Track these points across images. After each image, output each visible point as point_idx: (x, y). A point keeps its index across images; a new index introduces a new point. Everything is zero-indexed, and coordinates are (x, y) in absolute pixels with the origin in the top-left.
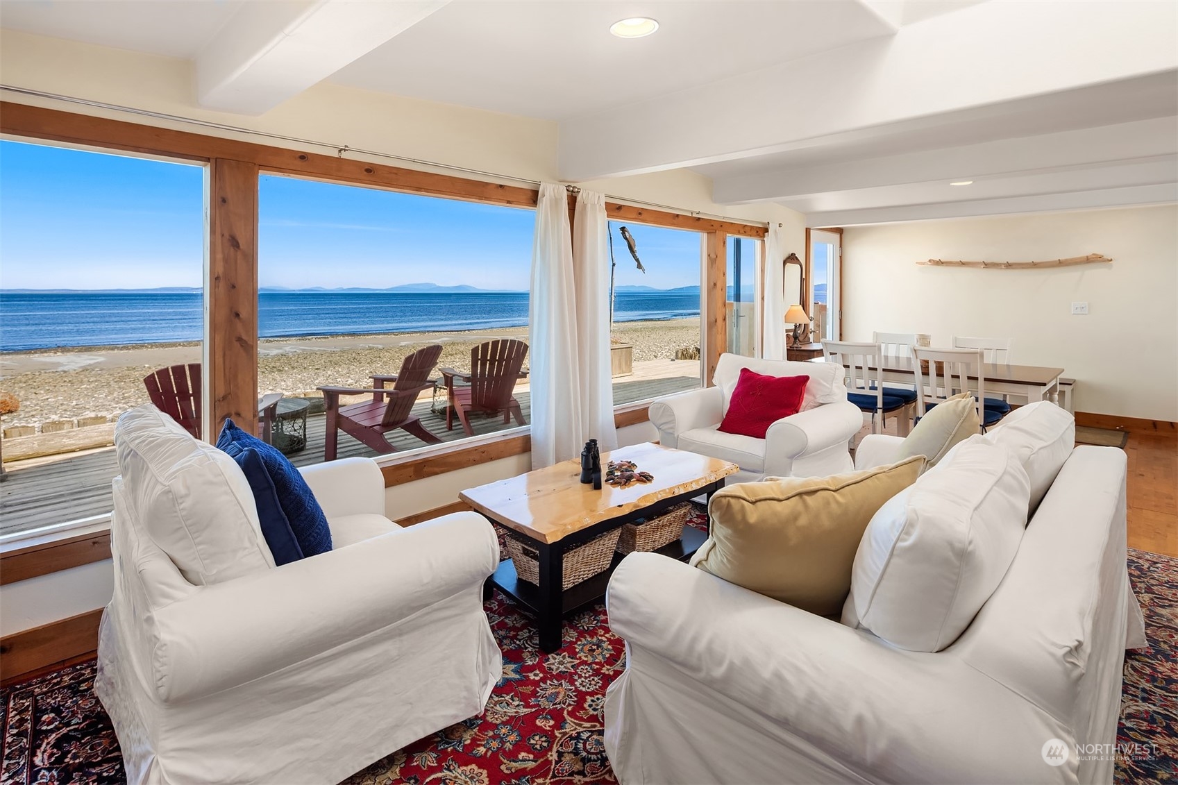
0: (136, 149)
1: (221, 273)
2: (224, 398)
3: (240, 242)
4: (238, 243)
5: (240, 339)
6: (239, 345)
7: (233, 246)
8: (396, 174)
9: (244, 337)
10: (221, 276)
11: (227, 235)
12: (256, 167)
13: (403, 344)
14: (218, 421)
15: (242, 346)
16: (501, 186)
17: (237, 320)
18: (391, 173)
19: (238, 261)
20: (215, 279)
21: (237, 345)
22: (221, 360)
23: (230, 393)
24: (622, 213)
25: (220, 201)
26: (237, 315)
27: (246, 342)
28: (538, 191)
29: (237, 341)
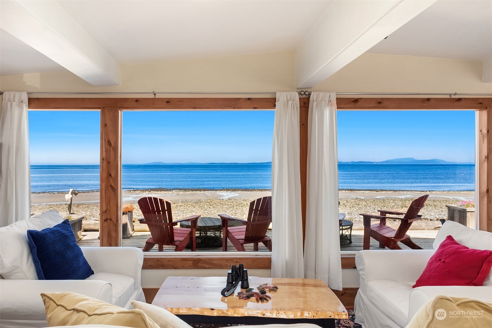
0: (76, 108)
1: (104, 157)
2: (106, 211)
3: (111, 142)
4: (111, 143)
5: (111, 186)
6: (111, 189)
7: (109, 145)
8: (182, 101)
9: (113, 185)
10: (105, 158)
11: (107, 140)
12: (118, 108)
13: (378, 197)
14: (103, 221)
15: (112, 189)
16: (249, 99)
17: (110, 178)
18: (179, 101)
19: (111, 151)
20: (102, 159)
21: (110, 188)
22: (104, 194)
23: (107, 210)
24: (359, 104)
25: (104, 125)
26: (110, 175)
27: (114, 188)
28: (276, 98)
29: (110, 187)
